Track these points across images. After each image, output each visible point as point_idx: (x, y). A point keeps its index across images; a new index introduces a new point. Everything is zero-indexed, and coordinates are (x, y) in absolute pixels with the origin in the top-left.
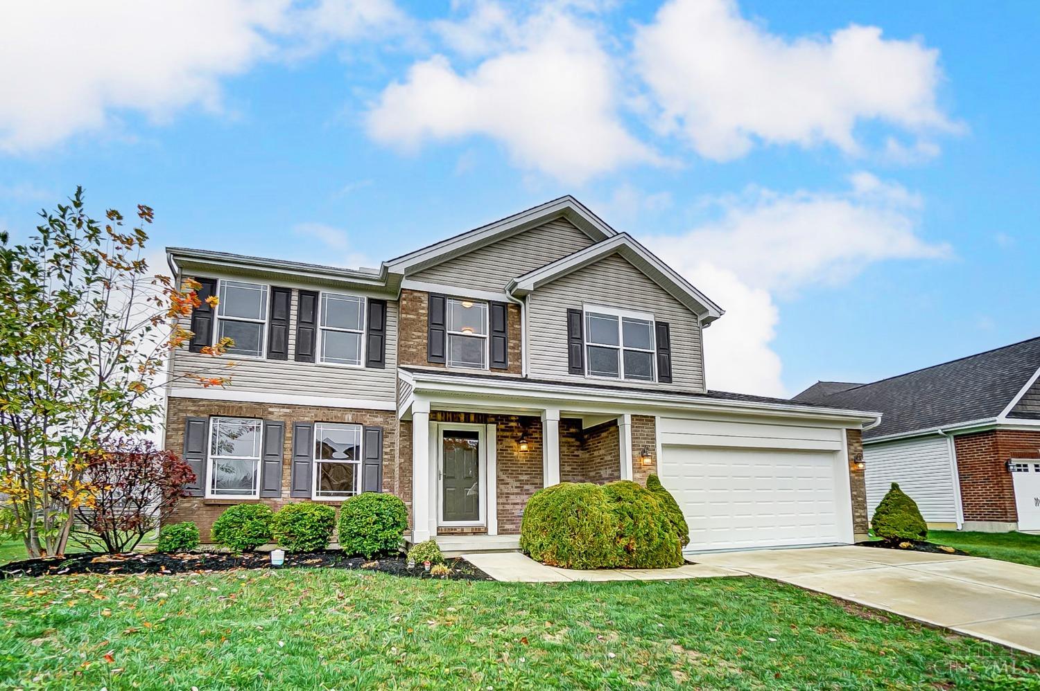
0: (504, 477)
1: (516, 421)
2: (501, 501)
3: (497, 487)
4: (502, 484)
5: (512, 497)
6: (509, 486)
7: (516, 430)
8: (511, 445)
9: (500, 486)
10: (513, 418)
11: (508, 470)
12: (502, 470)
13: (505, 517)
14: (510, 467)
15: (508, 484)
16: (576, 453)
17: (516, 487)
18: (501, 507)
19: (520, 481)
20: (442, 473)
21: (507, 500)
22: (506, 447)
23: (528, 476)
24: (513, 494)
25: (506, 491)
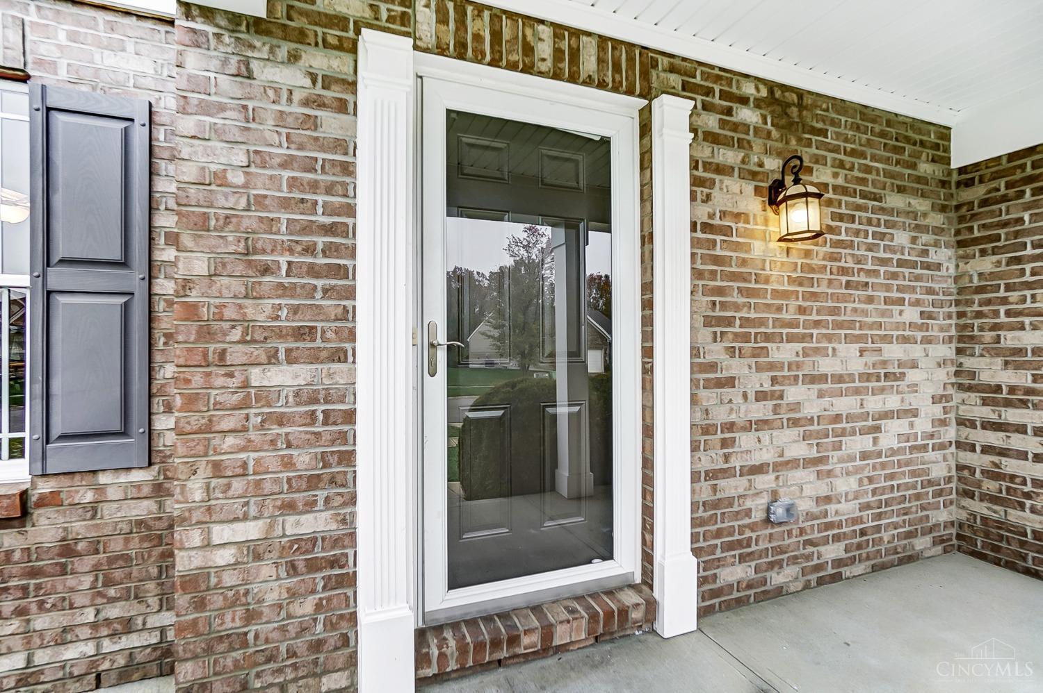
0: (716, 352)
1: (759, 104)
2: (705, 464)
3: (694, 400)
4: (709, 384)
5: (745, 440)
6: (734, 394)
7: (758, 145)
8: (741, 208)
9: (703, 393)
10: (749, 89)
11: (729, 322)
12: (708, 321)
13: (719, 534)
14: (737, 307)
15: (730, 382)
16: (934, 256)
17: (761, 396)
18: (706, 495)
19: (771, 366)
20: (442, 337)
21: (727, 458)
22: (724, 214)
23: (798, 346)
24: (748, 427)
25: (721, 415)
